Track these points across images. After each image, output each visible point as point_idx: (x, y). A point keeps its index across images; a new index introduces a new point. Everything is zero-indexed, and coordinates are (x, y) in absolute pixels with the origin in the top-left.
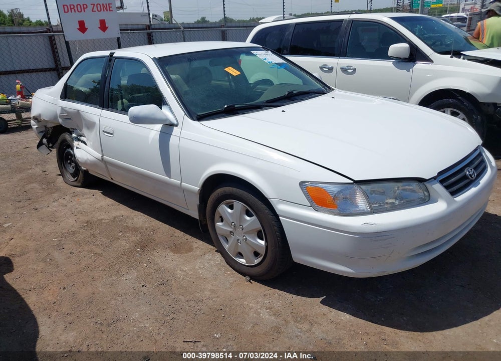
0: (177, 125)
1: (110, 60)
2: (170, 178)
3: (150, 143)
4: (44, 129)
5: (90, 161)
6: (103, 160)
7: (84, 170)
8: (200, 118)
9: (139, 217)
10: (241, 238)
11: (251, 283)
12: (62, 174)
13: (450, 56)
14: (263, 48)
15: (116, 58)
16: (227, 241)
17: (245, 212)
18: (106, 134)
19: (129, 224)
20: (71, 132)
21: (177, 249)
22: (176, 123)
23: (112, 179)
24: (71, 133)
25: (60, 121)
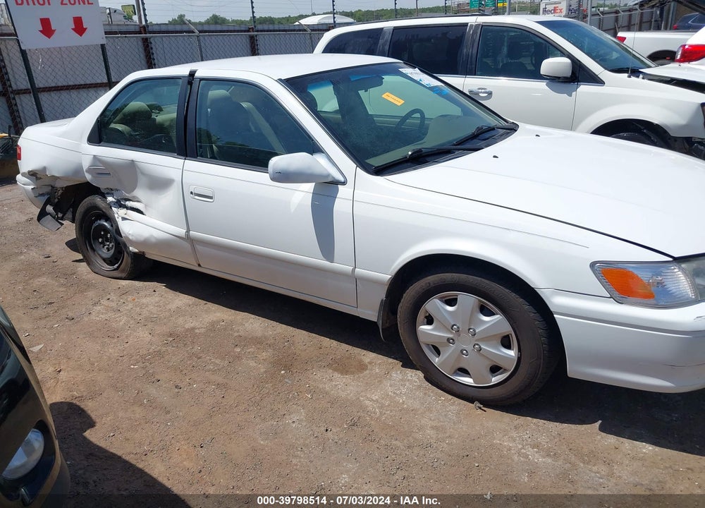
0: (344, 183)
1: (190, 83)
2: (332, 261)
3: (292, 211)
4: (48, 189)
5: (155, 238)
6: (188, 238)
7: (135, 253)
8: (380, 171)
9: (251, 320)
10: (469, 348)
11: (485, 411)
12: (86, 259)
13: (626, 75)
14: (405, 63)
15: (201, 79)
16: (438, 352)
17: (478, 310)
18: (197, 197)
19: (241, 333)
20: (103, 193)
21: (342, 367)
22: (342, 179)
23: (199, 265)
24: (104, 196)
25: (89, 177)
